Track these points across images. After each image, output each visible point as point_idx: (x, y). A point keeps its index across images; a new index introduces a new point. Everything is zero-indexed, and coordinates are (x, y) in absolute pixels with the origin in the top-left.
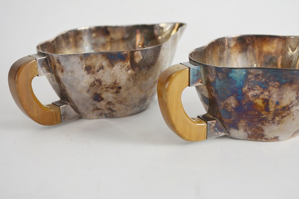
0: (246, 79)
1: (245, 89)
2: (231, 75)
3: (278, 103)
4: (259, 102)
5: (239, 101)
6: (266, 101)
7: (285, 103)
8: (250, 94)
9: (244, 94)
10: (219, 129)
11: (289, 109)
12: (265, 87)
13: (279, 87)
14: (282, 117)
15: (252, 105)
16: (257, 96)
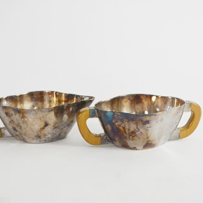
0: (113, 117)
1: (114, 121)
2: (107, 114)
3: (129, 130)
4: (121, 128)
5: (112, 127)
6: (124, 128)
7: (132, 129)
8: (116, 124)
9: (114, 124)
10: (108, 140)
11: (135, 133)
12: (122, 121)
13: (128, 122)
14: (133, 137)
15: (119, 130)
16: (119, 125)
